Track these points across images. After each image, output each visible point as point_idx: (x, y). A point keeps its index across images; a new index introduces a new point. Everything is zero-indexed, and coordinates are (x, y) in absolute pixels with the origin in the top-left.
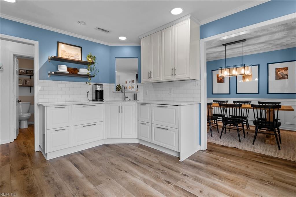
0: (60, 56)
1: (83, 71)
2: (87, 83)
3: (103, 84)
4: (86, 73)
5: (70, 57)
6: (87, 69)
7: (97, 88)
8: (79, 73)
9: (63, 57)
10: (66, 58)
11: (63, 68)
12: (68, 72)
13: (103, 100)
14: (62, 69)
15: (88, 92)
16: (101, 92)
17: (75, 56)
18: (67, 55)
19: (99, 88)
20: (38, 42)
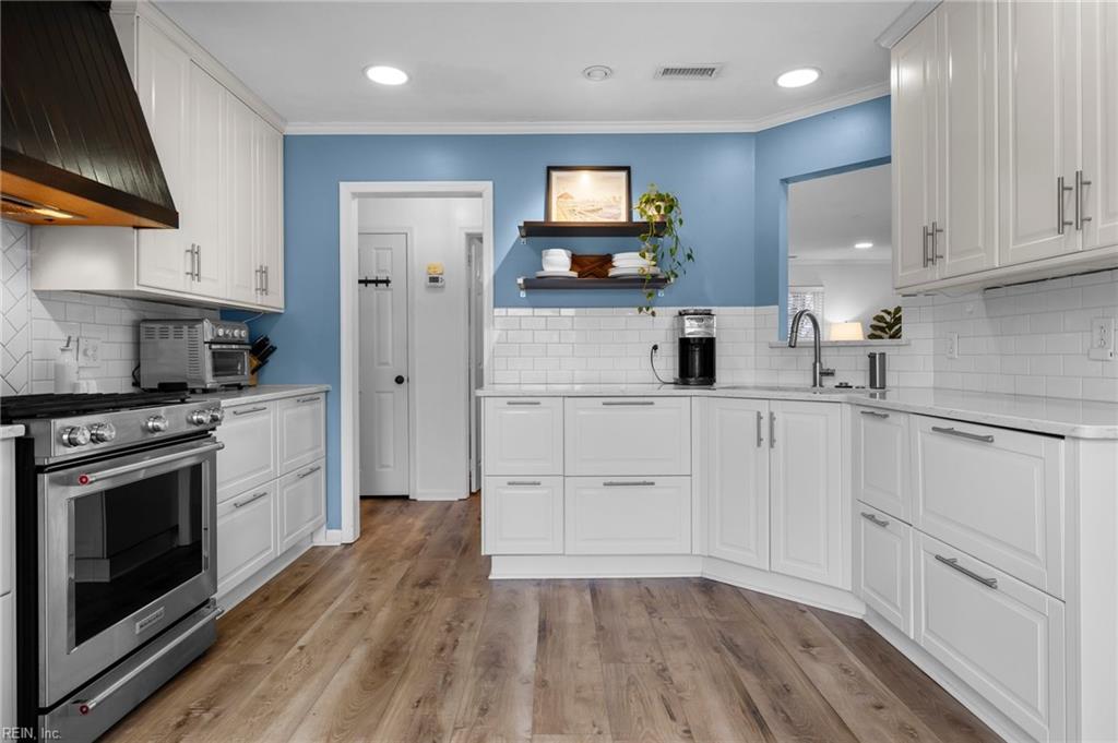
0: (554, 219)
1: (627, 262)
2: (640, 310)
3: (715, 310)
4: (635, 271)
5: (588, 214)
6: (637, 254)
7: (683, 330)
8: (612, 273)
9: (564, 220)
10: (572, 220)
11: (558, 262)
12: (574, 274)
13: (715, 381)
14: (552, 265)
15: (655, 348)
16: (707, 346)
17: (605, 210)
18: (578, 209)
19: (692, 329)
20: (490, 183)
